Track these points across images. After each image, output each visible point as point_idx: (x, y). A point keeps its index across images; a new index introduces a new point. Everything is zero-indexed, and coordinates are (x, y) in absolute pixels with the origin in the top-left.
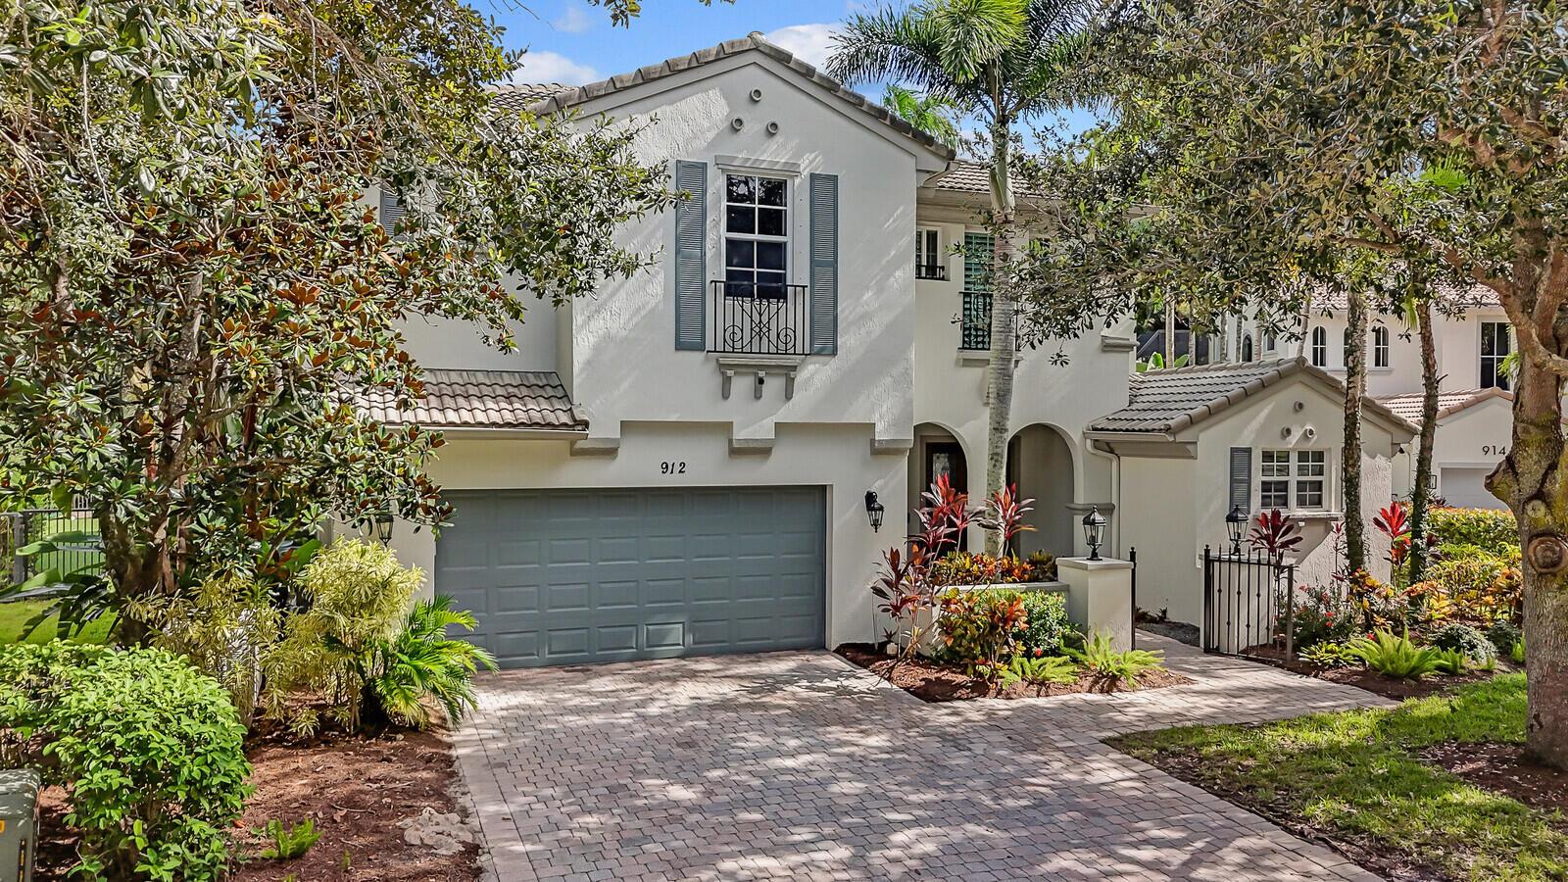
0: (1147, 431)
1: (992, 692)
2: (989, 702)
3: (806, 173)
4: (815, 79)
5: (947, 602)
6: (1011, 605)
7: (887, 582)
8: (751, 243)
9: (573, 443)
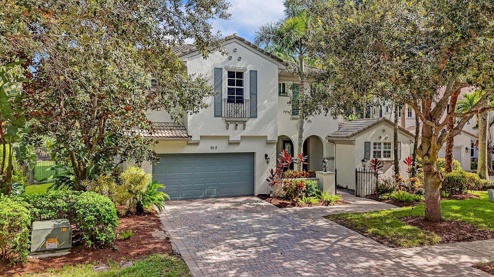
0: (342, 137)
1: (297, 206)
2: (295, 208)
3: (249, 70)
4: (251, 45)
5: (285, 183)
6: (301, 183)
7: (270, 178)
8: (234, 88)
9: (187, 141)
